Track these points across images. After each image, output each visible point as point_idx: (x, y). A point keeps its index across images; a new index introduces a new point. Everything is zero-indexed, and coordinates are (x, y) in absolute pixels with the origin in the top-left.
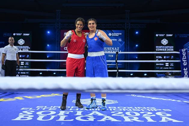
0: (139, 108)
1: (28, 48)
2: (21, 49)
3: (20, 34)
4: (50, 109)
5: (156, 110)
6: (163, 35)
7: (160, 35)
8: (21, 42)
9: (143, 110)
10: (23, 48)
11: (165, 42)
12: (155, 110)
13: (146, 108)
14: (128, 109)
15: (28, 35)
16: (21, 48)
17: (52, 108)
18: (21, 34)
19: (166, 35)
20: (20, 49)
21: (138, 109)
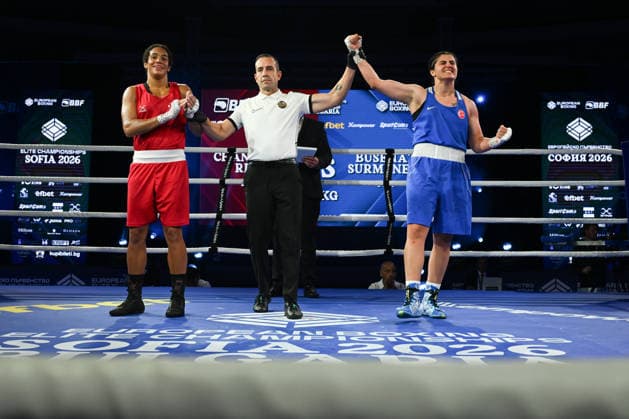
0: (450, 335)
1: (77, 152)
2: (52, 157)
3: (50, 102)
4: (112, 337)
5: (510, 340)
6: (573, 105)
7: (564, 105)
8: (54, 130)
9: (461, 340)
10: (60, 152)
11: (579, 128)
12: (507, 340)
13: (476, 336)
14: (409, 338)
15: (79, 103)
16: (55, 152)
17: (123, 333)
18: (55, 101)
19: (583, 104)
20: (49, 155)
21: (447, 336)
